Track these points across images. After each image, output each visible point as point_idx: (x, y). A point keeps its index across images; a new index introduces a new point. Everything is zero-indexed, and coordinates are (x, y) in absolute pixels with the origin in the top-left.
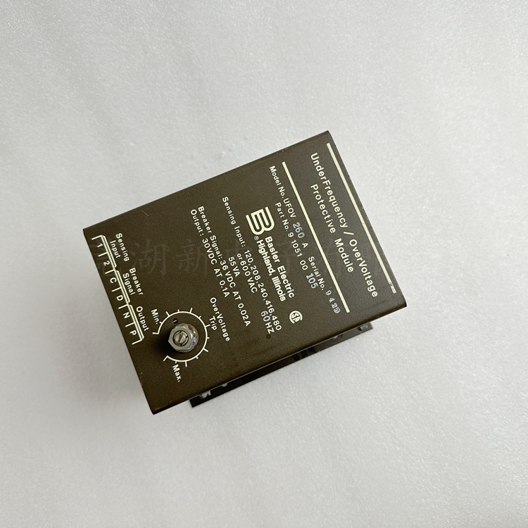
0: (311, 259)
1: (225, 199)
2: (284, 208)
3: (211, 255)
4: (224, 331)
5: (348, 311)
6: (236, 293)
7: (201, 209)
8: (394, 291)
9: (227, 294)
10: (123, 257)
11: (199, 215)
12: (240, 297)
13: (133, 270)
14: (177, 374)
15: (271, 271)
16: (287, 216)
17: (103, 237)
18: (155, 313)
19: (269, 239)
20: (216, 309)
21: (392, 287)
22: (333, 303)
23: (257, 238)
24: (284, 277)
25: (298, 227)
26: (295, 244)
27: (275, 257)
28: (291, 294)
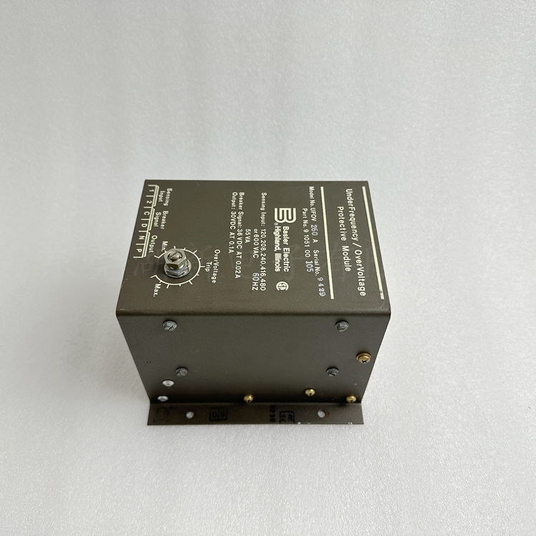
0: (316, 252)
1: (264, 195)
2: (309, 213)
3: (233, 223)
4: (214, 275)
5: (332, 298)
6: (238, 253)
7: (242, 194)
8: (382, 298)
9: (231, 251)
10: (164, 202)
11: (238, 197)
12: (241, 257)
13: (166, 212)
14: (156, 291)
15: (277, 248)
16: (309, 218)
17: (157, 187)
18: (165, 243)
19: (286, 228)
20: (217, 258)
21: (382, 294)
22: (321, 287)
23: (277, 224)
24: (286, 255)
25: (314, 228)
26: (307, 238)
27: (286, 241)
28: (286, 269)
